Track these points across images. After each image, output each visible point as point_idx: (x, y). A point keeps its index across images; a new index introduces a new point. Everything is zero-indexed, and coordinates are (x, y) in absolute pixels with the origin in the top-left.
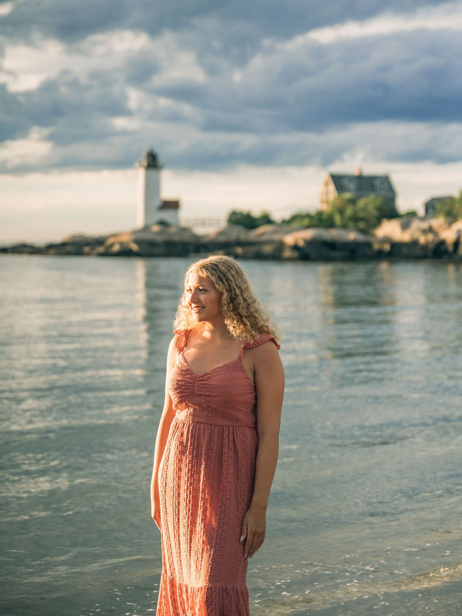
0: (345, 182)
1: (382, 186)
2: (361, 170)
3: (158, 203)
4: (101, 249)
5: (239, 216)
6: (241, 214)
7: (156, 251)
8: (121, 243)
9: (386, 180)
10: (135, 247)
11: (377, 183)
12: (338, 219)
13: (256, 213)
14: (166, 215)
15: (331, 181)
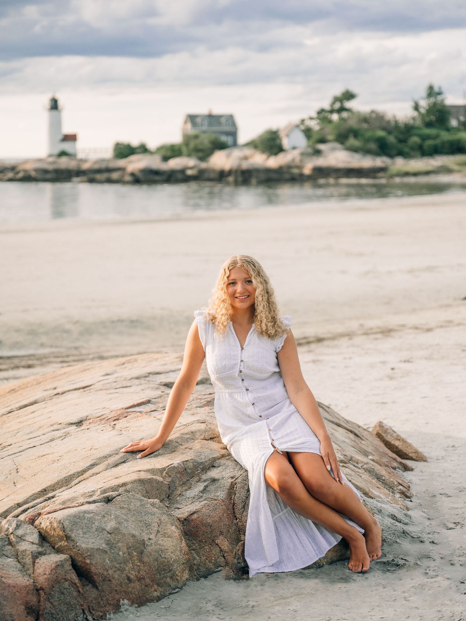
0: (199, 120)
1: (227, 123)
2: (210, 111)
3: (60, 137)
4: (10, 175)
5: (122, 146)
6: (123, 144)
7: (49, 176)
8: (25, 171)
9: (231, 118)
10: (33, 174)
11: (223, 120)
12: (184, 150)
13: (135, 143)
14: (67, 146)
15: (189, 119)
